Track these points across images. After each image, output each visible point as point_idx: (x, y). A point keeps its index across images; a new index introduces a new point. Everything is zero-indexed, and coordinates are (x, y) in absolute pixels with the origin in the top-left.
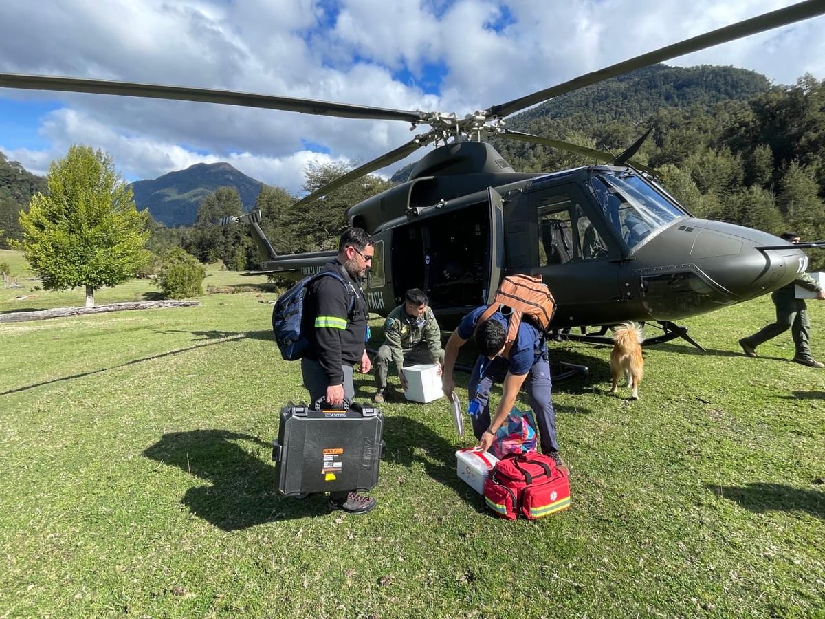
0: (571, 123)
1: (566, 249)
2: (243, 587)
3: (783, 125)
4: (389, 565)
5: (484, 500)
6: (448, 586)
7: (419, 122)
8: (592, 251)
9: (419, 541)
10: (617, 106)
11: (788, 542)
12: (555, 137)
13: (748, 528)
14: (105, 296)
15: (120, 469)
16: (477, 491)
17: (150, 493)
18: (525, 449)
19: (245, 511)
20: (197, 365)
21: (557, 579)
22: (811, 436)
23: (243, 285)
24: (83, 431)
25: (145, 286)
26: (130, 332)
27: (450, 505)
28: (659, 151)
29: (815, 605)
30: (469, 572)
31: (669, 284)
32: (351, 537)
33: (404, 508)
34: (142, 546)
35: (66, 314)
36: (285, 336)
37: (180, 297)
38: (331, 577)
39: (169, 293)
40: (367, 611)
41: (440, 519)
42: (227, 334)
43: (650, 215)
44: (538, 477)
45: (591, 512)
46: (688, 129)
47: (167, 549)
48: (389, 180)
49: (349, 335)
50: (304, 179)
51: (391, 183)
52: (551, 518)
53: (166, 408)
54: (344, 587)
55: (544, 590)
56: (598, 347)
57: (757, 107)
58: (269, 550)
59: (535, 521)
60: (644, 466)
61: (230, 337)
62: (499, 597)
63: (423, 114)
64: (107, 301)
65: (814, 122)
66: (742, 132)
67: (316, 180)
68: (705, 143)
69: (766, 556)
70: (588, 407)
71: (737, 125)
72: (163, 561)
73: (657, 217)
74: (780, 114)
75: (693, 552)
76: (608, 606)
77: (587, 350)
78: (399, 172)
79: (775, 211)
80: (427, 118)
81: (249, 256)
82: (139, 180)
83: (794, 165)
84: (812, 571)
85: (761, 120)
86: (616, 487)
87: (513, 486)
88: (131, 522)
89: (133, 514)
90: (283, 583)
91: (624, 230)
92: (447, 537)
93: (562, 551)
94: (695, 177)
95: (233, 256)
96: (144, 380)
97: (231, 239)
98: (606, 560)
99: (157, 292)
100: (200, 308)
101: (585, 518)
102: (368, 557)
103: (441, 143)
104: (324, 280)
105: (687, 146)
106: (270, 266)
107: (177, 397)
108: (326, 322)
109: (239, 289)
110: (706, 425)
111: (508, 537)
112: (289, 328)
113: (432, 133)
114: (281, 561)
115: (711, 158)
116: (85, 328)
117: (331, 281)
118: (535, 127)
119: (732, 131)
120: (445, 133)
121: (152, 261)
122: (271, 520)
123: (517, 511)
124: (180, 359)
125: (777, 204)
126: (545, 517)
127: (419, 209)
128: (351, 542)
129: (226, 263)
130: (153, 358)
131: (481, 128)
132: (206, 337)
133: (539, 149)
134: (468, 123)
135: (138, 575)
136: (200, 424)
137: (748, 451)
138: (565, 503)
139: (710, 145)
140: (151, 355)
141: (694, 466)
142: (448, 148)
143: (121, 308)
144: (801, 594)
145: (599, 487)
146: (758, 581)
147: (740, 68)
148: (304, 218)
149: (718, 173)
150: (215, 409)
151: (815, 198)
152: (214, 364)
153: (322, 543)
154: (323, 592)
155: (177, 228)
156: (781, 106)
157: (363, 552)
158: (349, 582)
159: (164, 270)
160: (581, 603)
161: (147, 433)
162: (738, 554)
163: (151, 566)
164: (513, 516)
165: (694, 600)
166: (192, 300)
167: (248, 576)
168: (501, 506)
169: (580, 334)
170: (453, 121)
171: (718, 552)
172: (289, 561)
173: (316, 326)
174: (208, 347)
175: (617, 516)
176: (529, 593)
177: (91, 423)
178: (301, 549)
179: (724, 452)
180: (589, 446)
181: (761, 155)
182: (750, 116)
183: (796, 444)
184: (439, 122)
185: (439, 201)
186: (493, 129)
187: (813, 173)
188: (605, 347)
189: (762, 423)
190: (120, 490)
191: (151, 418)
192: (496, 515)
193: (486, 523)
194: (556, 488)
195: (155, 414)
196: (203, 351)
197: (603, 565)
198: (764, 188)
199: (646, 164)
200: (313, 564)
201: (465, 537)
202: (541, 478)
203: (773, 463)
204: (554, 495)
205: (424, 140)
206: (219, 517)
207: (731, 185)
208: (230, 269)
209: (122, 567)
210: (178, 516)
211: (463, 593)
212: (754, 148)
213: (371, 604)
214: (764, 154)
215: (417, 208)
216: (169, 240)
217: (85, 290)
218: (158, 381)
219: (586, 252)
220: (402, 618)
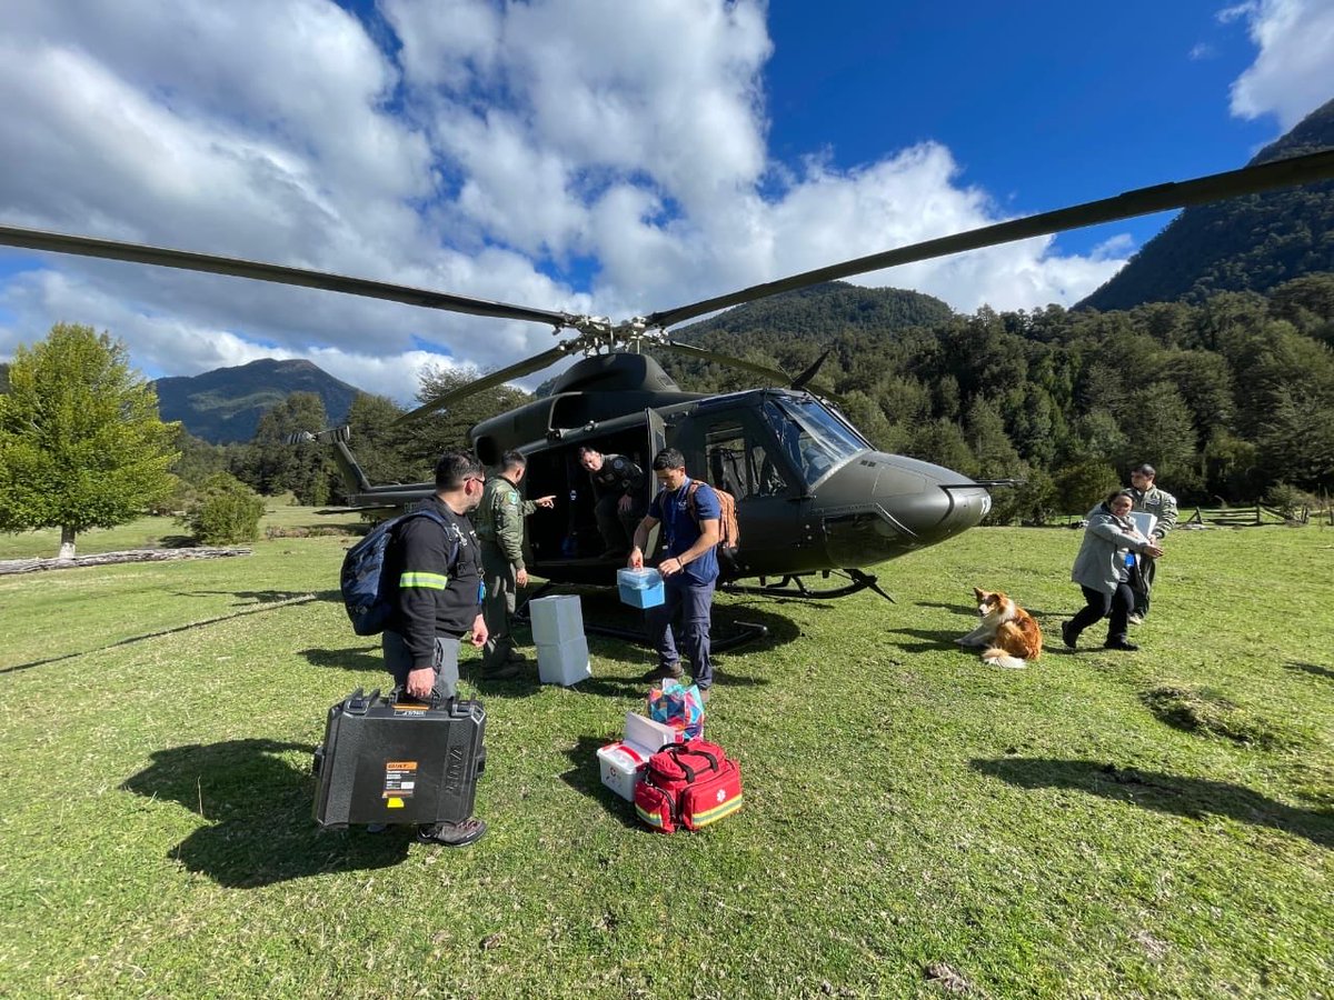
0: (751, 340)
1: (740, 484)
2: (268, 983)
3: (967, 356)
4: (499, 918)
5: (635, 809)
6: (579, 938)
7: (563, 326)
8: (771, 486)
9: (544, 877)
10: (800, 323)
11: (984, 827)
12: (733, 354)
13: (942, 814)
14: (96, 542)
15: (79, 812)
16: (625, 797)
17: (129, 847)
18: (688, 737)
19: (285, 860)
20: (236, 643)
21: (723, 909)
22: (1004, 697)
23: (322, 526)
24: (22, 755)
25: (165, 526)
26: (132, 595)
27: (590, 820)
28: (846, 376)
29: (1012, 902)
30: (610, 913)
31: (854, 526)
32: (447, 882)
33: (526, 831)
34: (100, 938)
35: (22, 570)
36: (359, 600)
37: (222, 543)
38: (411, 948)
39: (205, 537)
40: (462, 992)
41: (575, 842)
42: (289, 595)
43: (830, 448)
44: (702, 772)
45: (767, 811)
46: (874, 354)
47: (145, 937)
48: (533, 394)
49: (451, 597)
50: (418, 386)
51: (536, 397)
52: (718, 826)
53: (175, 709)
54: (430, 960)
55: (706, 927)
56: (781, 602)
57: (941, 335)
58: (318, 917)
59: (698, 831)
60: (830, 747)
61: (294, 600)
62: (647, 944)
63: (569, 316)
64: (98, 549)
65: (995, 354)
66: (928, 361)
67: (435, 388)
68: (892, 369)
69: (960, 848)
70: (765, 677)
71: (923, 353)
72: (135, 958)
73: (838, 449)
74: (964, 344)
75: (882, 852)
76: (784, 937)
77: (769, 606)
78: (546, 383)
79: (964, 446)
80: (574, 322)
81: (333, 485)
82: (167, 376)
83: (979, 399)
84: (1008, 860)
85: (946, 349)
86: (797, 777)
87: (671, 788)
88: (86, 898)
89: (91, 884)
90: (334, 967)
91: (805, 463)
92: (584, 867)
93: (729, 870)
94: (883, 406)
95: (309, 485)
96: (144, 667)
97: (307, 462)
98: (783, 875)
99: (185, 534)
100: (252, 558)
101: (760, 820)
102: (469, 910)
103: (593, 352)
104: (415, 523)
105: (874, 371)
106: (359, 501)
107: (195, 691)
108: (415, 579)
109: (316, 531)
110: (898, 691)
111: (663, 858)
112: (363, 590)
113: (579, 340)
114: (335, 931)
115: (899, 387)
116: (54, 590)
117: (424, 523)
118: (711, 342)
119: (918, 359)
120: (596, 340)
121: (180, 493)
122: (325, 871)
123: (676, 821)
124: (210, 634)
125: (966, 439)
126: (711, 825)
127: (563, 432)
128: (446, 889)
129: (298, 495)
130: (164, 633)
131: (640, 337)
132: (256, 600)
133: (716, 365)
134: (624, 331)
135: (85, 987)
136: (228, 731)
137: (941, 720)
138: (736, 803)
139: (898, 372)
140: (160, 630)
141: (885, 742)
142: (600, 358)
143: (120, 559)
144: (997, 890)
145: (777, 779)
146: (953, 880)
147: (922, 293)
148: (415, 437)
149: (906, 403)
150: (255, 706)
151: (1001, 433)
152: (264, 639)
153: (403, 897)
154: (397, 972)
155: (224, 445)
156: (964, 335)
157: (462, 904)
158: (437, 952)
159: (199, 504)
160: (752, 937)
161: (138, 750)
162: (931, 848)
163: (112, 970)
164: (671, 828)
165: (883, 914)
166: (240, 547)
167: (279, 963)
168: (655, 817)
169: (759, 586)
170: (607, 326)
171: (910, 848)
172: (348, 930)
173: (401, 585)
174: (256, 615)
175: (797, 815)
176: (687, 934)
177: (39, 740)
178: (369, 911)
179: (917, 722)
180: (767, 727)
181: (947, 386)
182: (935, 344)
183: (990, 708)
184: (588, 327)
185: (588, 423)
186: (655, 340)
187: (998, 408)
188: (789, 601)
189: (956, 686)
190: (76, 847)
191: (148, 726)
192: (649, 828)
193: (635, 841)
194: (722, 786)
195: (155, 719)
196: (249, 620)
197: (779, 881)
198: (952, 422)
199: (832, 390)
200: (385, 930)
201: (607, 863)
202: (705, 773)
203: (967, 733)
204: (721, 795)
205: (571, 348)
206: (243, 873)
207: (920, 417)
208: (303, 504)
209: (57, 977)
210: (172, 879)
211: (600, 945)
212: (940, 379)
213: (467, 981)
214: (950, 384)
215: (561, 430)
216: (211, 462)
217: (61, 532)
218: (168, 669)
219: (764, 487)
220: (511, 995)
